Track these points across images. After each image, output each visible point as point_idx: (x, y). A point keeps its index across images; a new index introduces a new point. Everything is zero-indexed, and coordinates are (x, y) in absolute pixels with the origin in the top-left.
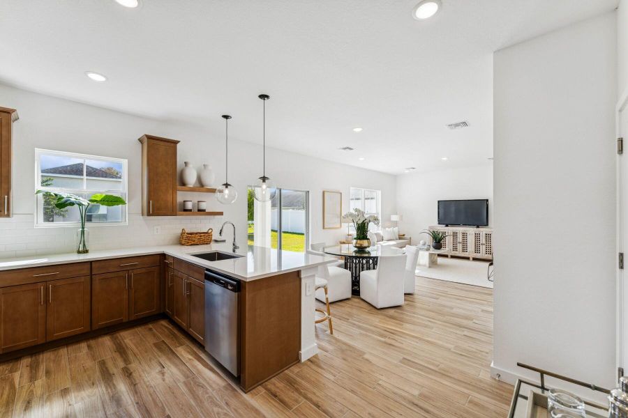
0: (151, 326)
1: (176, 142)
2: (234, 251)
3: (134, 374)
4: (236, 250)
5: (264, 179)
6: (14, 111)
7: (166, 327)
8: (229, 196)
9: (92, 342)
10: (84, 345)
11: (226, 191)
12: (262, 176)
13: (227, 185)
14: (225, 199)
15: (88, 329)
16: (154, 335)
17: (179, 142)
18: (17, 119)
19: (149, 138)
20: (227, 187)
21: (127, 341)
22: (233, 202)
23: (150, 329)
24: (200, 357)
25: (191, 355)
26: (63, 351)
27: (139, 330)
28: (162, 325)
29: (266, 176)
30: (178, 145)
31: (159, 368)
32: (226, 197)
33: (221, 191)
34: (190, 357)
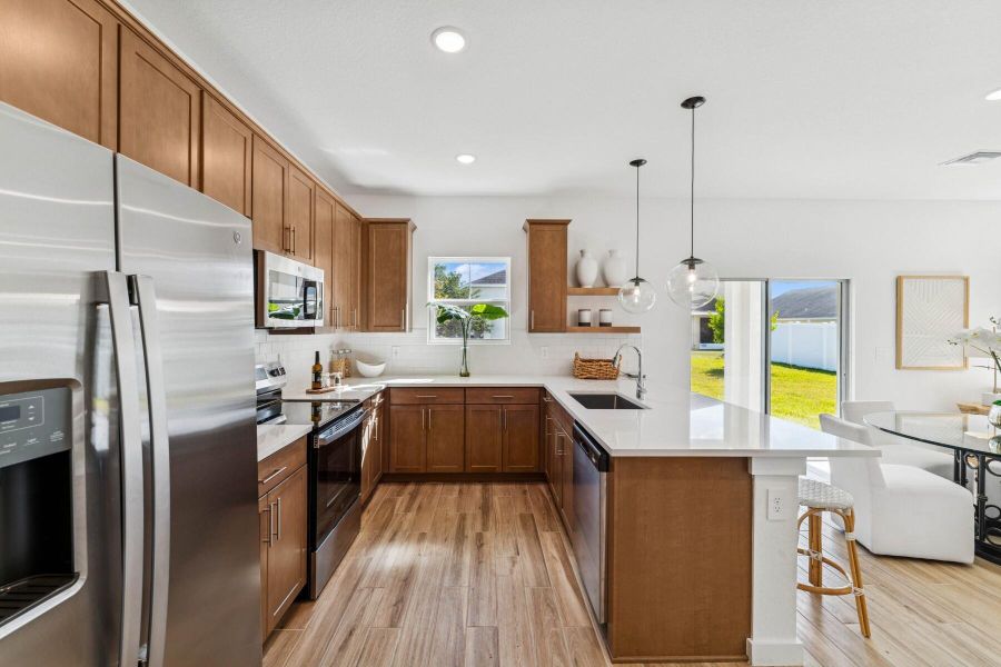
0: (527, 487)
1: (565, 223)
2: (639, 396)
3: (485, 547)
4: (643, 395)
5: (692, 262)
6: (409, 220)
7: (543, 495)
8: (640, 299)
9: (465, 487)
10: (457, 488)
11: (637, 291)
12: (689, 257)
13: (637, 281)
14: (634, 305)
15: (461, 470)
16: (526, 502)
17: (570, 221)
18: (415, 228)
19: (532, 223)
20: (637, 284)
21: (496, 499)
22: (649, 308)
23: (525, 492)
24: (568, 559)
25: (558, 551)
26: (440, 488)
27: (513, 487)
28: (540, 490)
29: (695, 257)
30: (569, 226)
31: (512, 552)
32: (636, 301)
33: (628, 293)
34: (556, 554)
